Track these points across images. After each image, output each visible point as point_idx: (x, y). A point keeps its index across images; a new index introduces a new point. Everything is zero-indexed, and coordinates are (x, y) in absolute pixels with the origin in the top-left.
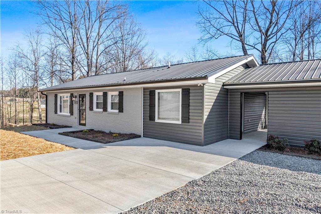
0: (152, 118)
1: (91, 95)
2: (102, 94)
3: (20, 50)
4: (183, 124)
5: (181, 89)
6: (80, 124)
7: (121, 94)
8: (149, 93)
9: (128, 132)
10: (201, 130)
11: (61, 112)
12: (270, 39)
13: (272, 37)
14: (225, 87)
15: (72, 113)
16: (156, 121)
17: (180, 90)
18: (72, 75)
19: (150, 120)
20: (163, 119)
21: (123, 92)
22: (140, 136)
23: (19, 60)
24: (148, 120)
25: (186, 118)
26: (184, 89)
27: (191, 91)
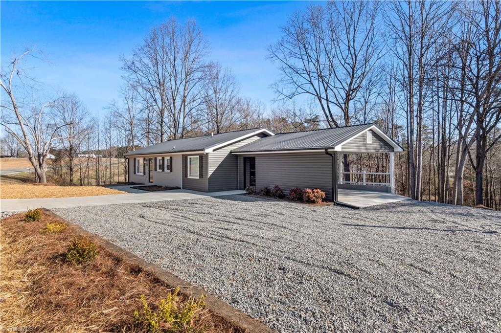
0: (186, 176)
1: (156, 159)
2: (161, 159)
3: (116, 109)
4: (200, 179)
6: (150, 182)
7: (171, 158)
8: (185, 158)
9: (175, 186)
10: (207, 182)
11: (138, 172)
14: (232, 154)
15: (145, 174)
16: (188, 178)
17: (198, 156)
18: (161, 136)
20: (192, 176)
22: (180, 188)
23: (115, 119)
25: (201, 175)
26: (200, 156)
27: (203, 157)
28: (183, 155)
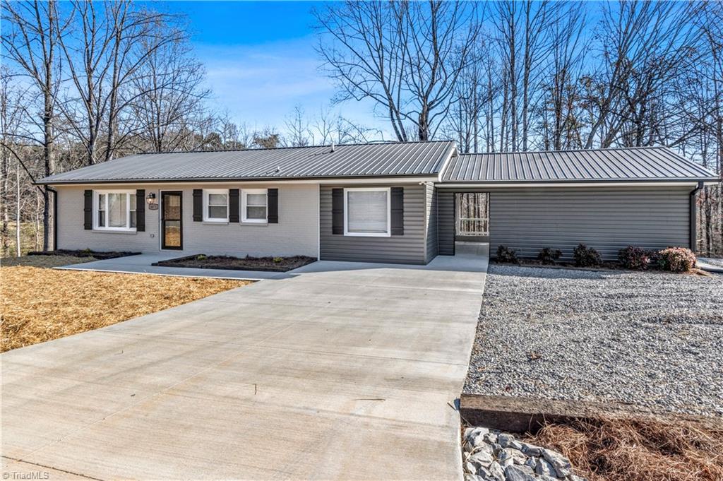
0: (337, 229)
1: (198, 193)
2: (228, 193)
4: (393, 236)
5: (390, 188)
6: (165, 247)
7: (273, 194)
8: (331, 192)
9: (289, 254)
10: (423, 243)
12: (432, 108)
13: (436, 105)
15: (141, 227)
16: (345, 235)
17: (388, 190)
19: (334, 233)
21: (277, 189)
24: (331, 234)
25: (398, 228)
26: (394, 188)
27: (405, 191)
28: (321, 186)
